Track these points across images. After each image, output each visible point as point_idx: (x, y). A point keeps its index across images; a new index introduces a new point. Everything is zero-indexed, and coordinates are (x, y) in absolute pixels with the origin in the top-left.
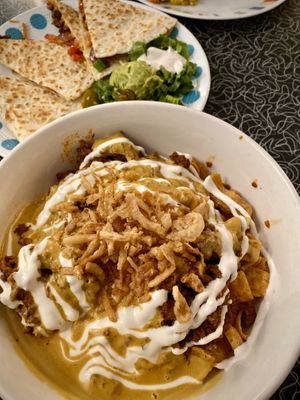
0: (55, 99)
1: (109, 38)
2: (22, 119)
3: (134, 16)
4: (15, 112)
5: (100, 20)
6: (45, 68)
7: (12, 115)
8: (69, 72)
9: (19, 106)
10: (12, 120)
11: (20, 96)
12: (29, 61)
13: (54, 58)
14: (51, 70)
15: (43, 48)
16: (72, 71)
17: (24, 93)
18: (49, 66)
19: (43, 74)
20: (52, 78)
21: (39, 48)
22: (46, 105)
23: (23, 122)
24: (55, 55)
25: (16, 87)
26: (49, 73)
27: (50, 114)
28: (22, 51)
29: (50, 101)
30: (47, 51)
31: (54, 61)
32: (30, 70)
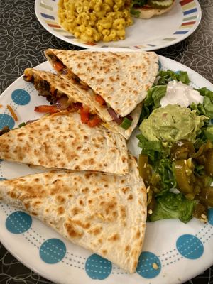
0: (104, 180)
1: (119, 91)
2: (93, 227)
3: (122, 62)
4: (79, 223)
5: (98, 77)
6: (70, 148)
7: (78, 228)
8: (98, 143)
9: (76, 211)
10: (81, 235)
11: (66, 196)
12: (47, 148)
13: (70, 133)
14: (79, 148)
15: (51, 126)
16: (100, 140)
17: (66, 190)
18: (73, 144)
19: (73, 157)
20: (86, 157)
21: (47, 128)
22: (102, 193)
23: (97, 232)
24: (70, 129)
25: (53, 186)
26: (79, 153)
27: (116, 204)
28: (31, 139)
29: (102, 185)
30: (57, 128)
31: (75, 136)
32: (54, 157)
